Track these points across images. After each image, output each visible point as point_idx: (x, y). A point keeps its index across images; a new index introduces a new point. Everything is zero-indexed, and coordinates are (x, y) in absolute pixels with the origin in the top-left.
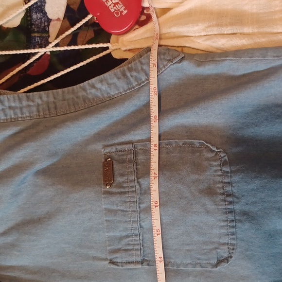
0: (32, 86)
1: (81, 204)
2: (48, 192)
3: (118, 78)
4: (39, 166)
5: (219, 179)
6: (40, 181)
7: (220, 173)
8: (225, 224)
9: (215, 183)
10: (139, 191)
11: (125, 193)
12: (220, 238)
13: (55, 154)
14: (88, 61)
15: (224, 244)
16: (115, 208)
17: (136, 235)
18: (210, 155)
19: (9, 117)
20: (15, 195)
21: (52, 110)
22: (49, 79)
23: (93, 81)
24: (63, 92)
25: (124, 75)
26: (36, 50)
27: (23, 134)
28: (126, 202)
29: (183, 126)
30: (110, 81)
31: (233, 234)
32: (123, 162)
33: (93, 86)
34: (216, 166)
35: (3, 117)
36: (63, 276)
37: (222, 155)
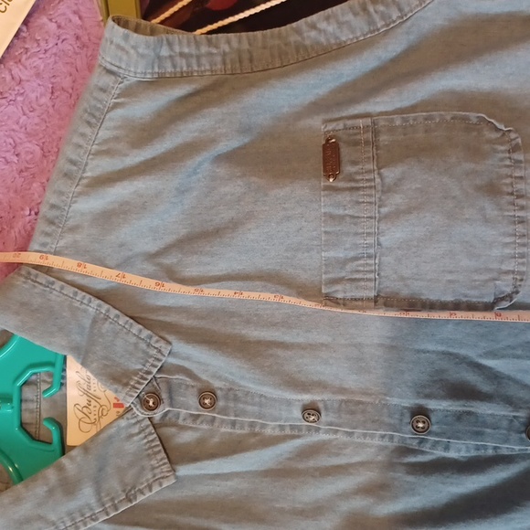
0: (215, 26)
1: (286, 206)
2: (234, 188)
3: (355, 14)
4: (224, 146)
5: (506, 171)
6: (222, 171)
7: (508, 162)
8: (511, 239)
9: (501, 177)
10: (379, 188)
11: (358, 189)
12: (502, 262)
13: (246, 130)
15: (507, 272)
16: (341, 212)
17: (370, 257)
18: (494, 135)
19: (178, 70)
20: (182, 191)
21: (246, 63)
22: (242, 16)
23: (314, 18)
24: (264, 36)
25: (364, 9)
27: (198, 99)
28: (358, 203)
29: (453, 93)
30: (342, 19)
31: (522, 256)
32: (356, 143)
33: (313, 27)
34: (503, 152)
35: (170, 69)
36: (248, 322)
37: (513, 136)
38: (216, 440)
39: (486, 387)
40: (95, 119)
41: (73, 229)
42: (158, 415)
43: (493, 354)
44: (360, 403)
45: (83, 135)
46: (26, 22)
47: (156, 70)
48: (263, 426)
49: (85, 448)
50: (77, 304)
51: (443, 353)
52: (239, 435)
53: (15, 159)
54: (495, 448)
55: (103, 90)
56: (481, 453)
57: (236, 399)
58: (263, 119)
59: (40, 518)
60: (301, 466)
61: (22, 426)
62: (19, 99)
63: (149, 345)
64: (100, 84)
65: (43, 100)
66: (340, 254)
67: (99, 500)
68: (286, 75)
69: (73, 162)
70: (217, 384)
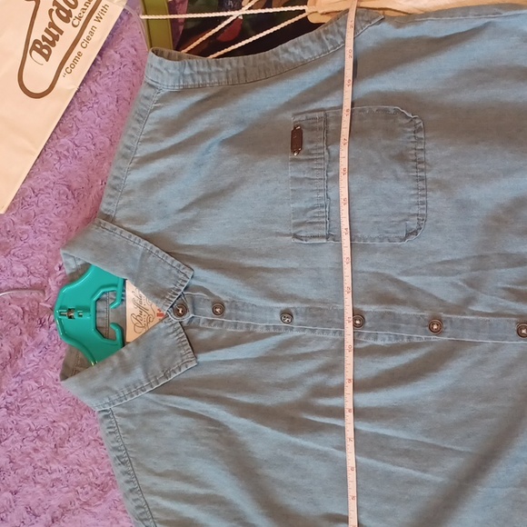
0: (222, 52)
1: (267, 172)
2: (233, 162)
3: (313, 41)
4: (226, 134)
5: (413, 145)
6: (225, 150)
7: (413, 140)
8: (416, 192)
9: (408, 149)
10: (327, 159)
11: (313, 160)
12: (410, 208)
13: (241, 122)
14: (283, 25)
15: (414, 215)
16: (302, 176)
17: (322, 207)
18: (405, 121)
19: (197, 83)
20: (199, 165)
21: (242, 77)
22: (240, 45)
23: (287, 44)
24: (254, 58)
25: (319, 37)
26: (229, 13)
28: (313, 169)
29: (379, 93)
30: (305, 44)
31: (423, 203)
32: (313, 129)
33: (286, 51)
34: (410, 132)
35: (191, 83)
36: (244, 254)
37: (417, 121)
38: (224, 336)
39: (402, 296)
40: (142, 118)
41: (129, 193)
42: (186, 320)
43: (406, 273)
44: (320, 309)
45: (134, 129)
46: (100, 54)
47: (182, 83)
48: (255, 326)
49: (137, 341)
50: (131, 243)
51: (373, 273)
52: (240, 333)
53: (93, 147)
54: (409, 338)
55: (147, 98)
56: (400, 341)
57: (237, 308)
58: (253, 115)
59: (108, 388)
60: (281, 354)
61: (97, 328)
62: (95, 106)
63: (178, 271)
64: (145, 95)
65: (111, 107)
66: (303, 205)
67: (147, 377)
68: (267, 84)
69: (128, 148)
70: (224, 298)
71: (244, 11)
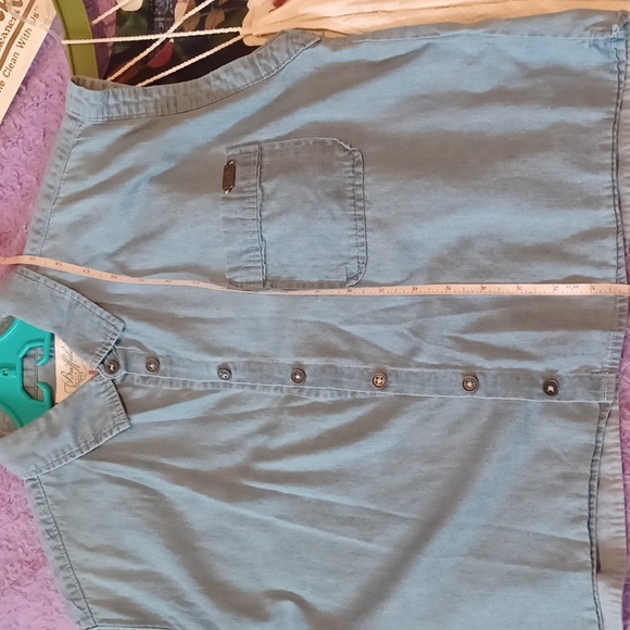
0: (151, 80)
1: (197, 213)
2: (163, 201)
3: (245, 67)
5: (350, 181)
6: (154, 188)
7: (351, 174)
8: (354, 232)
9: (345, 185)
10: (260, 197)
11: (245, 198)
12: (349, 250)
13: (170, 157)
14: (216, 49)
15: (353, 258)
16: (234, 216)
17: (257, 250)
18: (342, 154)
19: (122, 114)
20: (126, 205)
21: (172, 107)
22: (171, 71)
23: (218, 71)
24: (185, 86)
25: (252, 63)
26: (156, 36)
27: (137, 135)
28: (245, 209)
29: (316, 123)
30: (237, 71)
31: (362, 245)
32: (246, 164)
33: (218, 78)
34: (347, 166)
35: (116, 114)
36: (178, 304)
37: (356, 154)
38: (159, 395)
39: (344, 347)
40: (64, 154)
41: (53, 237)
42: (118, 376)
43: (349, 322)
44: (259, 363)
45: (57, 166)
46: (25, 83)
47: (106, 115)
48: (192, 383)
49: (65, 402)
50: (57, 293)
51: (315, 323)
52: (176, 391)
53: (19, 187)
54: (353, 393)
55: (69, 132)
56: (343, 397)
57: (172, 363)
58: (185, 149)
59: (34, 455)
60: (219, 413)
61: (24, 388)
62: (20, 141)
63: (108, 323)
64: (68, 128)
65: (38, 142)
66: (236, 248)
67: (76, 441)
68: (197, 115)
69: (51, 187)
70: (159, 353)
71: (170, 34)
